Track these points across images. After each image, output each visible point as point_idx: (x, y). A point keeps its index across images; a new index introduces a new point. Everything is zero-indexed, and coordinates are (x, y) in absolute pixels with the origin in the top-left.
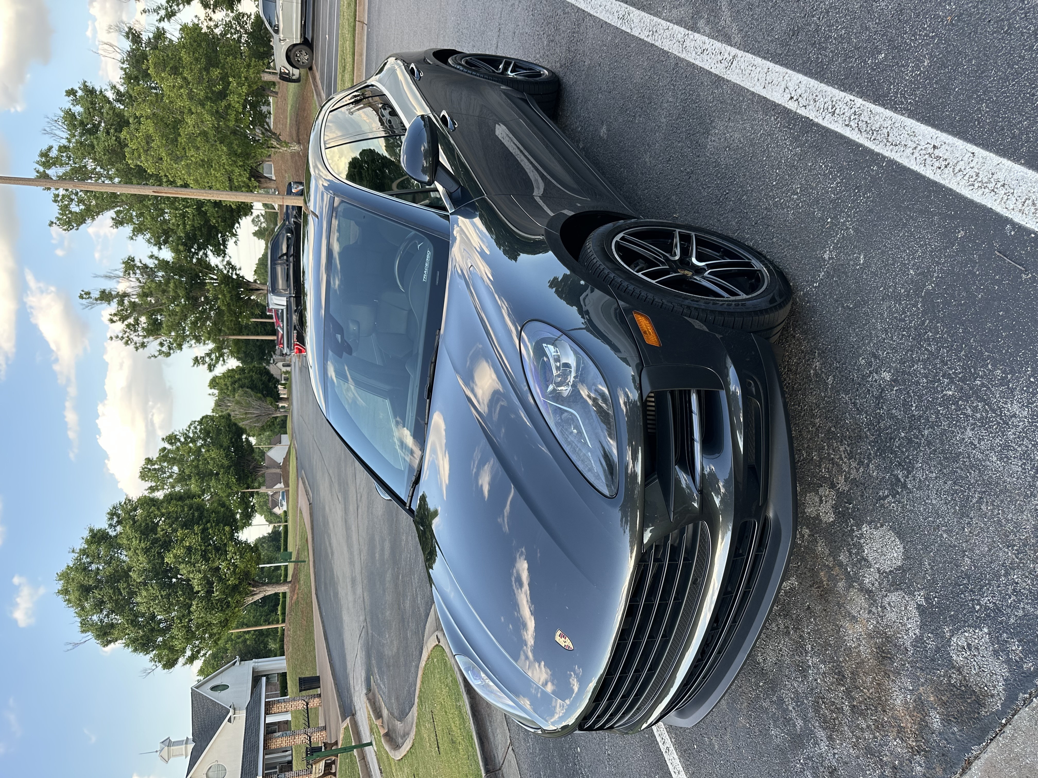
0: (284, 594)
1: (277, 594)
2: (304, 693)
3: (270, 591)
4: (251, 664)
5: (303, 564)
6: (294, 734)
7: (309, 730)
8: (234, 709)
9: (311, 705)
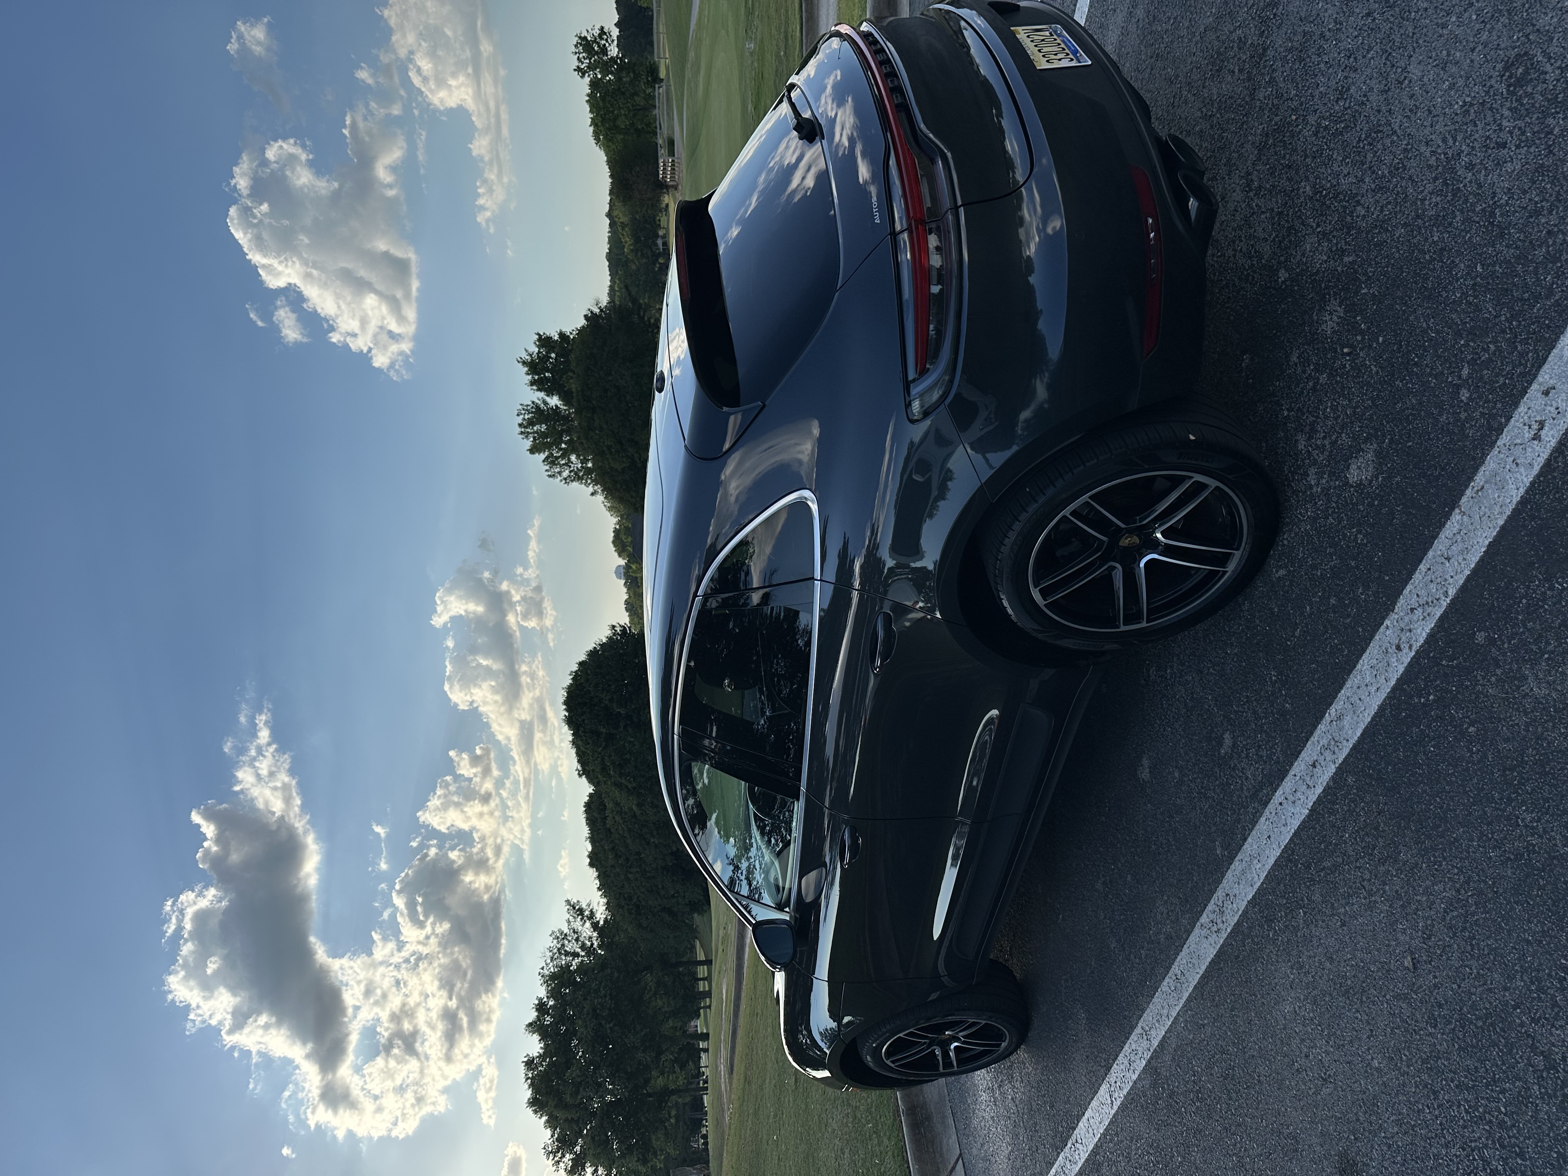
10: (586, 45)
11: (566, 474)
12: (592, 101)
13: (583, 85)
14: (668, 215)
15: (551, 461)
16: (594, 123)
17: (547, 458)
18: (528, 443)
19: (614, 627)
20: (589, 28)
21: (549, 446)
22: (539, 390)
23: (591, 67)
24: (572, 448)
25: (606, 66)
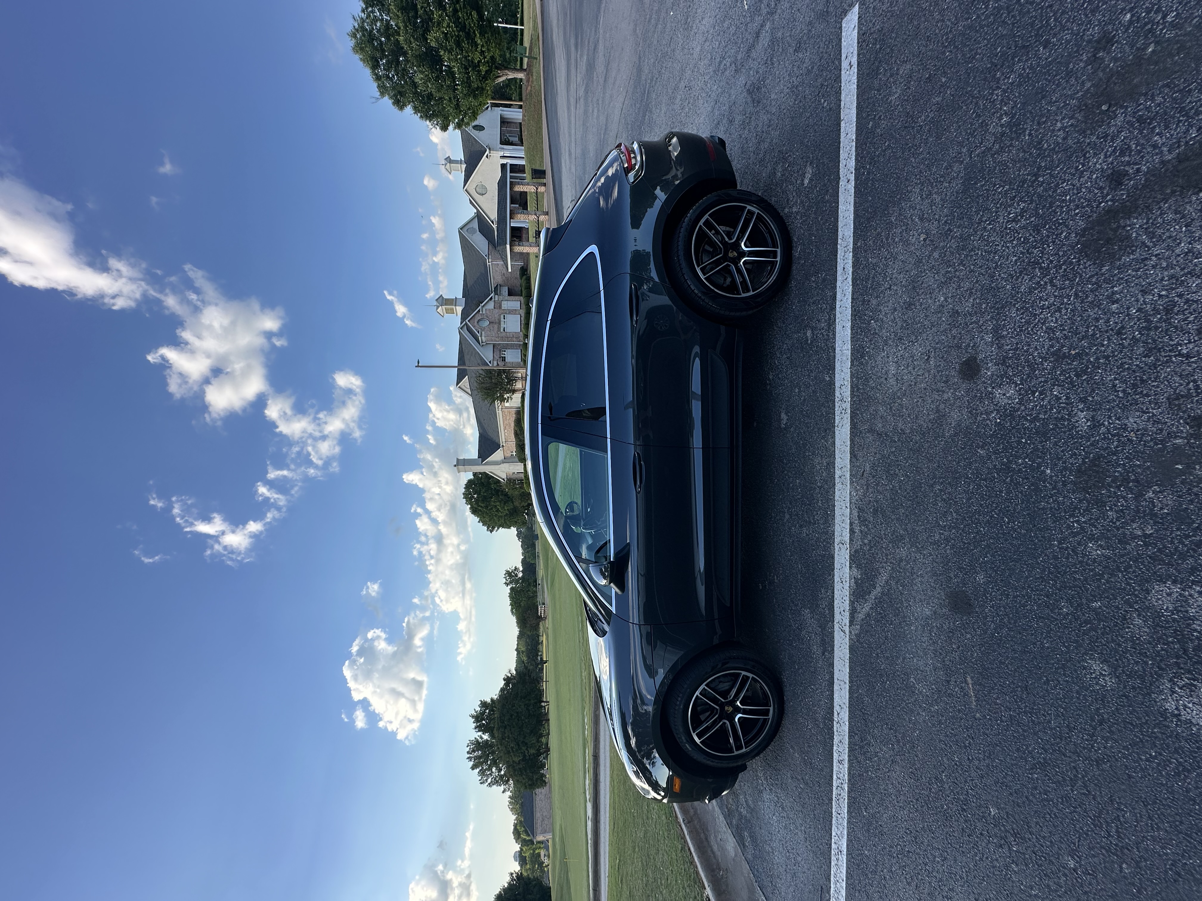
0: (521, 80)
1: (515, 79)
2: (535, 180)
3: (511, 75)
4: (499, 111)
5: (535, 61)
6: (528, 214)
7: (538, 213)
8: (490, 149)
9: (539, 190)
10: (509, 574)
11: (489, 780)
12: (511, 597)
13: (507, 590)
14: (542, 645)
15: (482, 773)
16: (511, 604)
17: (480, 770)
18: (471, 763)
19: (512, 874)
20: (510, 567)
21: (481, 764)
22: (479, 731)
23: (511, 582)
24: (495, 763)
25: (517, 582)
